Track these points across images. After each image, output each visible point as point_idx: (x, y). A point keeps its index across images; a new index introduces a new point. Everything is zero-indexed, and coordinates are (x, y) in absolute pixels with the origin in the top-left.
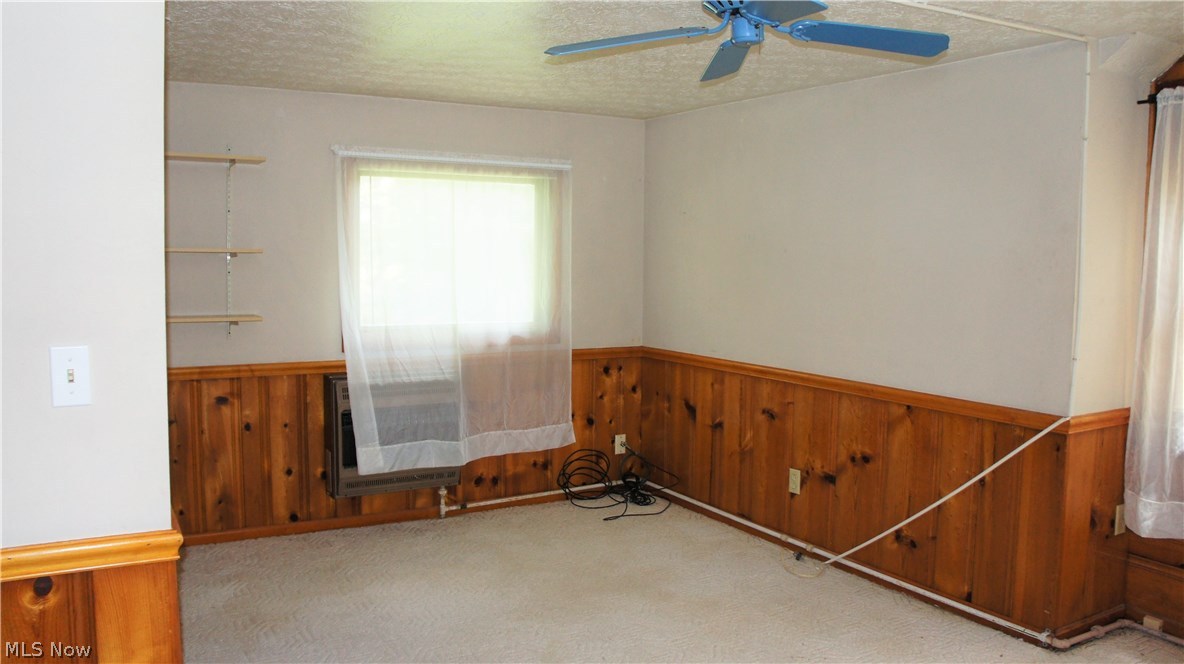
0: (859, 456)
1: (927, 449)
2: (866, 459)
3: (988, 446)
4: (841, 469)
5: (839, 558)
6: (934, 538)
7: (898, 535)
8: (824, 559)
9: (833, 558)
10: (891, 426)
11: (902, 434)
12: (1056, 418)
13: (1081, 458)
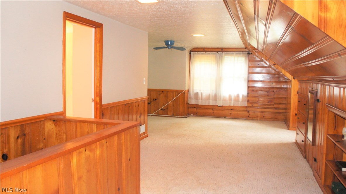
0: (154, 99)
1: (166, 97)
2: (156, 99)
3: (175, 95)
4: (151, 102)
5: (152, 114)
6: (167, 108)
7: (162, 109)
8: (149, 115)
9: (151, 115)
10: (160, 95)
11: (162, 95)
12: (184, 90)
13: (186, 94)
